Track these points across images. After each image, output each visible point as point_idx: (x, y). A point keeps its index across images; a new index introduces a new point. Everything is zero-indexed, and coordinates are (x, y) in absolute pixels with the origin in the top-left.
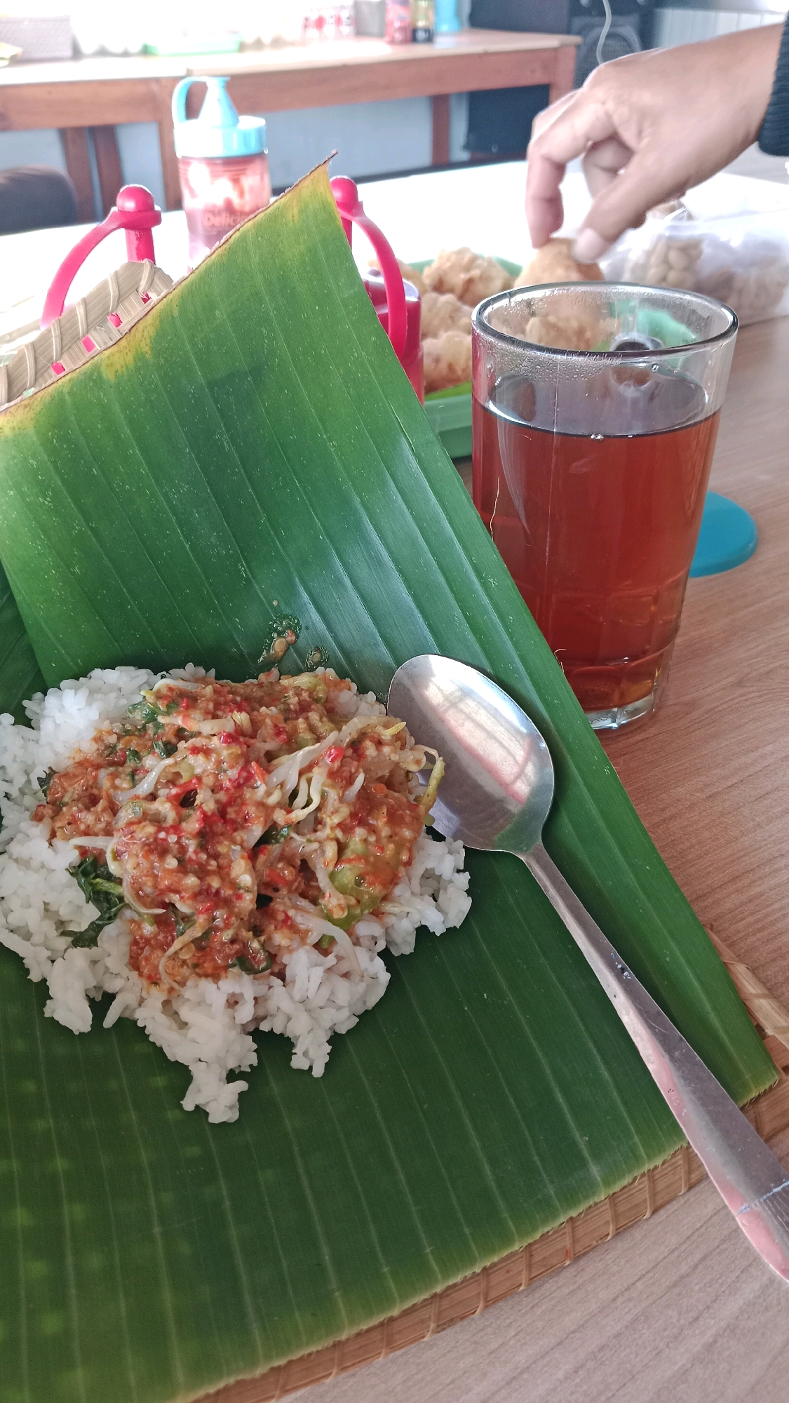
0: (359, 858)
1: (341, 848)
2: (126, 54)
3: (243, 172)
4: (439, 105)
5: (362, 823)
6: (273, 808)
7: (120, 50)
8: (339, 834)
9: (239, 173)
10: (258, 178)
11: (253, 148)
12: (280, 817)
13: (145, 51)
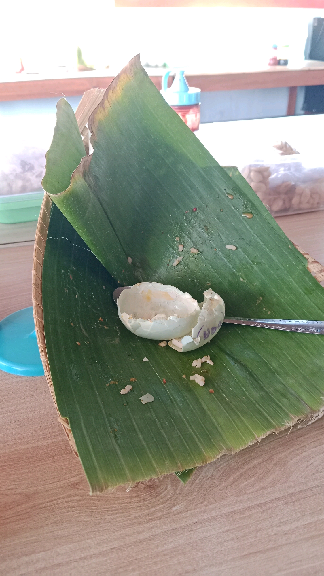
2: (157, 66)
3: (187, 112)
4: (293, 91)
7: (154, 65)
9: (186, 112)
10: (194, 115)
11: (193, 102)
13: (165, 66)
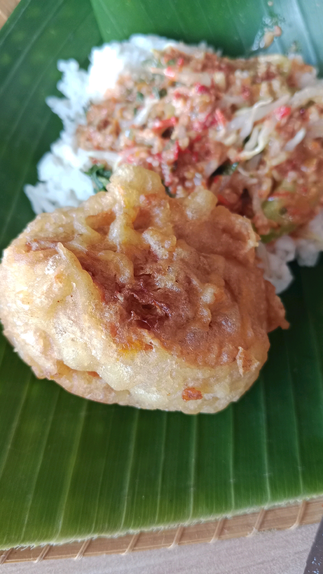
0: (287, 194)
1: (275, 184)
5: (295, 168)
6: (228, 148)
8: (275, 174)
12: (232, 155)
